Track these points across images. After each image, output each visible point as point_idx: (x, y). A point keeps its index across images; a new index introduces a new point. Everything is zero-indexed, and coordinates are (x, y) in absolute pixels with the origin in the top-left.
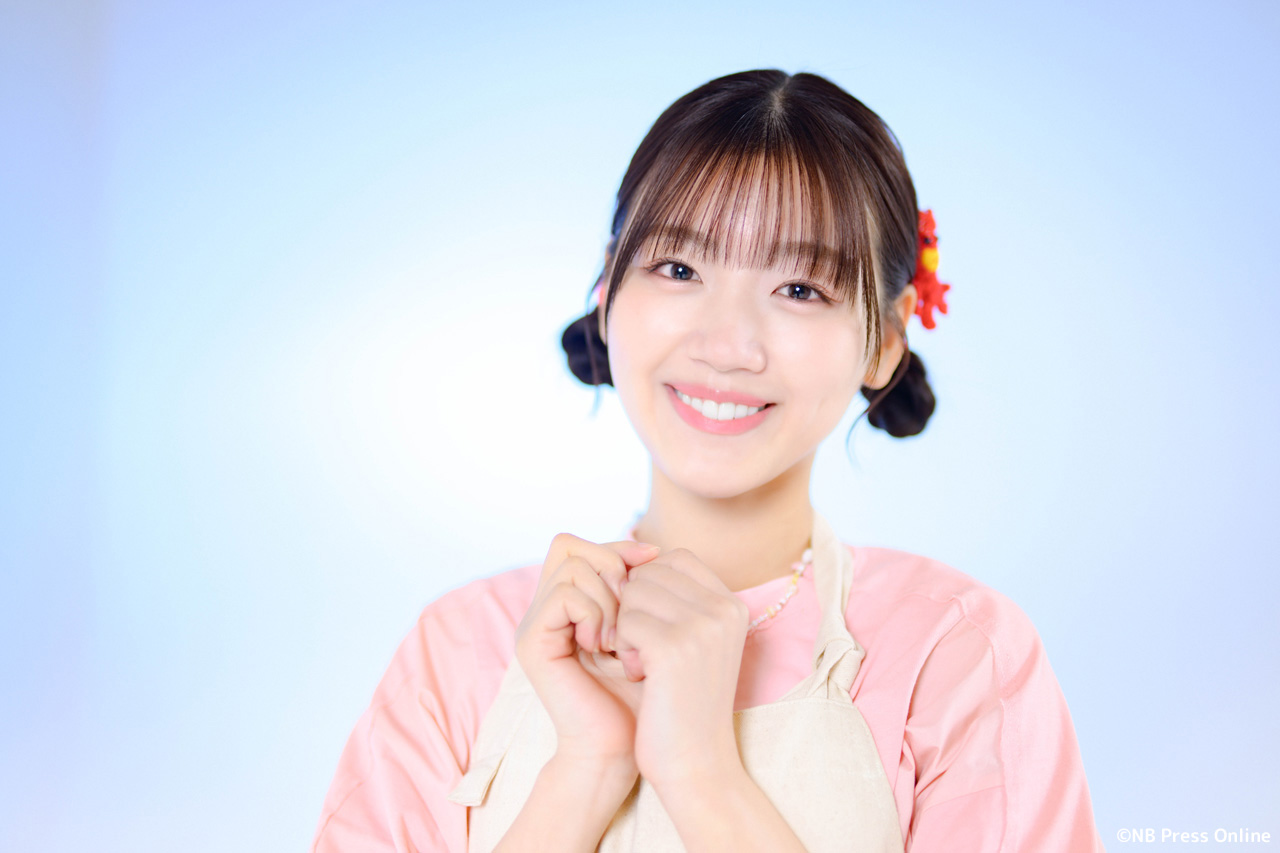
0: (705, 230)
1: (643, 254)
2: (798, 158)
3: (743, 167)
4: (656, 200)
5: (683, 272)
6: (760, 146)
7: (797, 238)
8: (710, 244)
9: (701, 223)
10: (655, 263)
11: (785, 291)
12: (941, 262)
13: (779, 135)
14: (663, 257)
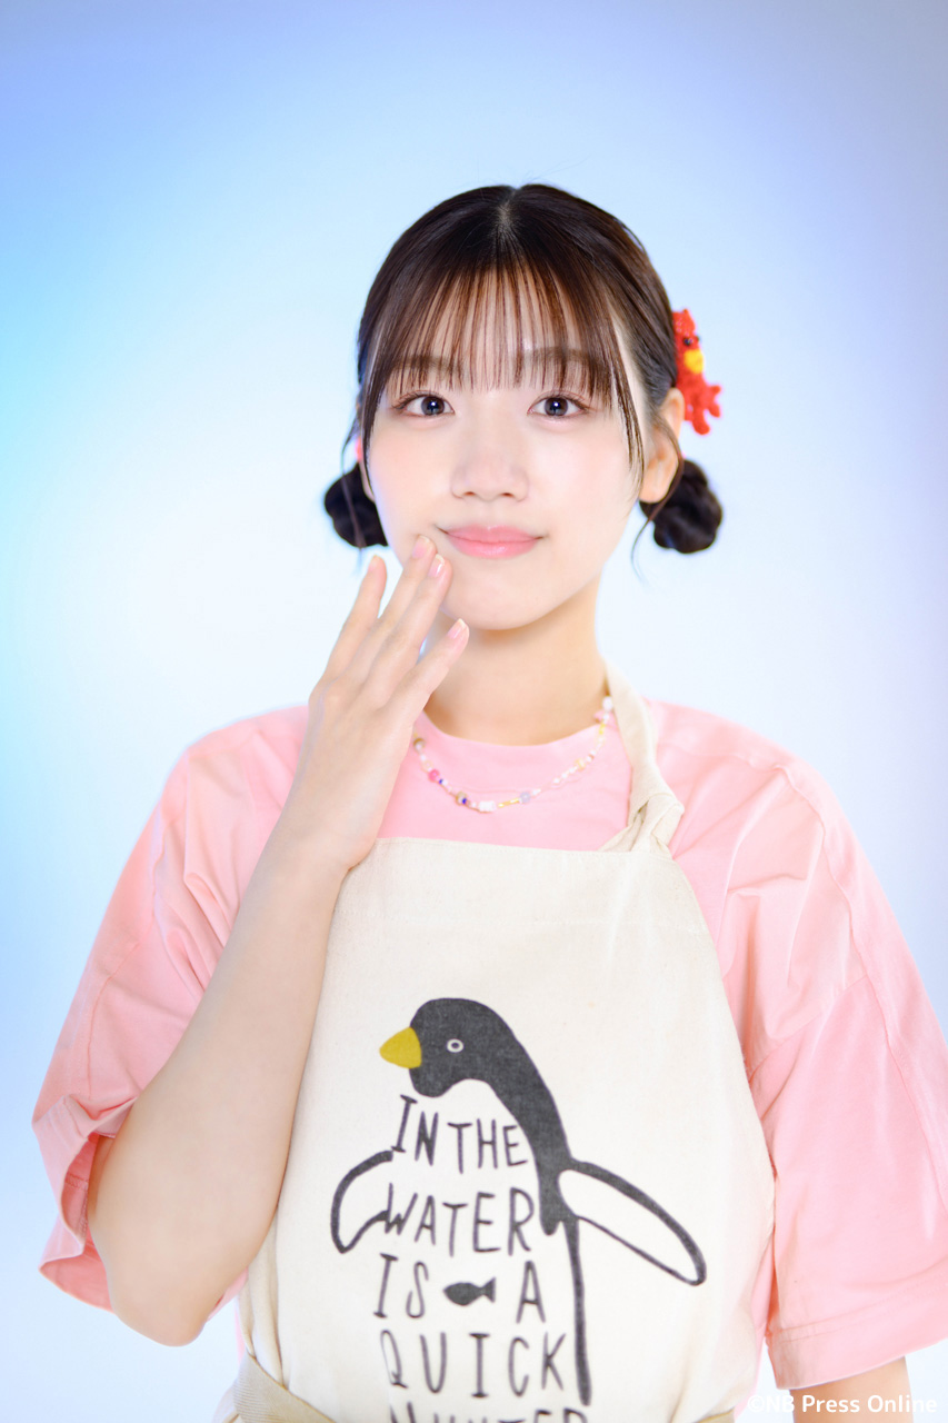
0: (447, 354)
1: (390, 393)
5: (434, 405)
6: (490, 263)
7: (539, 345)
8: (453, 368)
9: (441, 348)
10: (403, 400)
11: (541, 408)
12: (704, 362)
13: (509, 248)
14: (410, 391)
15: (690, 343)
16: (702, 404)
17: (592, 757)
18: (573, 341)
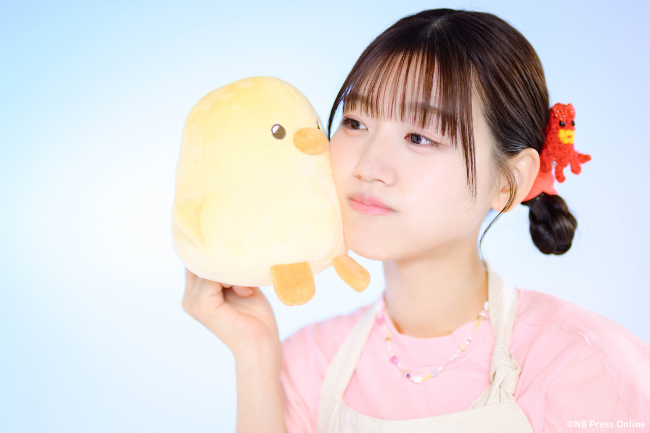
15: (563, 124)
17: (470, 341)
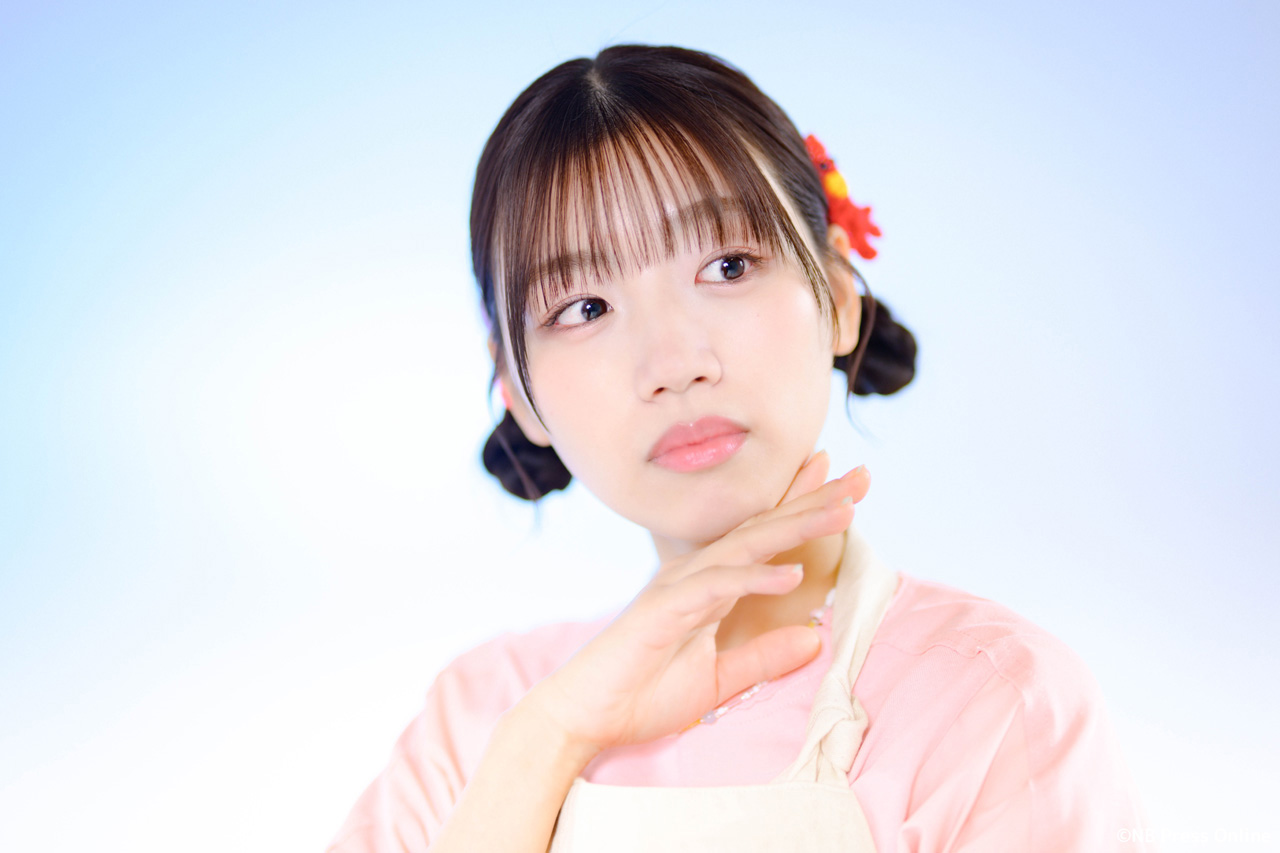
0: (585, 246)
1: (533, 311)
2: (649, 123)
3: (594, 159)
4: (519, 244)
7: (685, 202)
8: (597, 259)
9: (577, 239)
10: (552, 312)
12: (849, 182)
13: (616, 111)
14: (557, 301)
15: (827, 166)
16: (860, 228)
18: (721, 189)
